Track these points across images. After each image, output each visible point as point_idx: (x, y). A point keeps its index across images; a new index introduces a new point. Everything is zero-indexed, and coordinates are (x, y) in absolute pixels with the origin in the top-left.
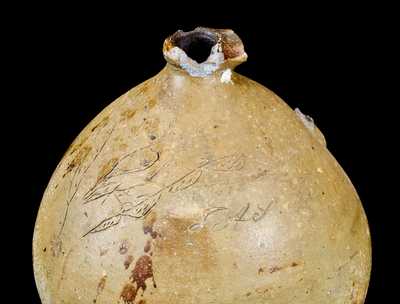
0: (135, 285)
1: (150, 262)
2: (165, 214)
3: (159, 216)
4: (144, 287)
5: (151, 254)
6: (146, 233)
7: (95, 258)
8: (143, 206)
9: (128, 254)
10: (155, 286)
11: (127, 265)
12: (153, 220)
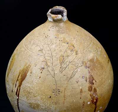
0: (91, 85)
1: (92, 75)
2: (87, 60)
3: (86, 62)
4: (93, 84)
5: (91, 73)
6: (86, 68)
7: (76, 85)
8: (81, 62)
9: (85, 77)
10: (96, 81)
11: (86, 81)
12: (86, 64)
